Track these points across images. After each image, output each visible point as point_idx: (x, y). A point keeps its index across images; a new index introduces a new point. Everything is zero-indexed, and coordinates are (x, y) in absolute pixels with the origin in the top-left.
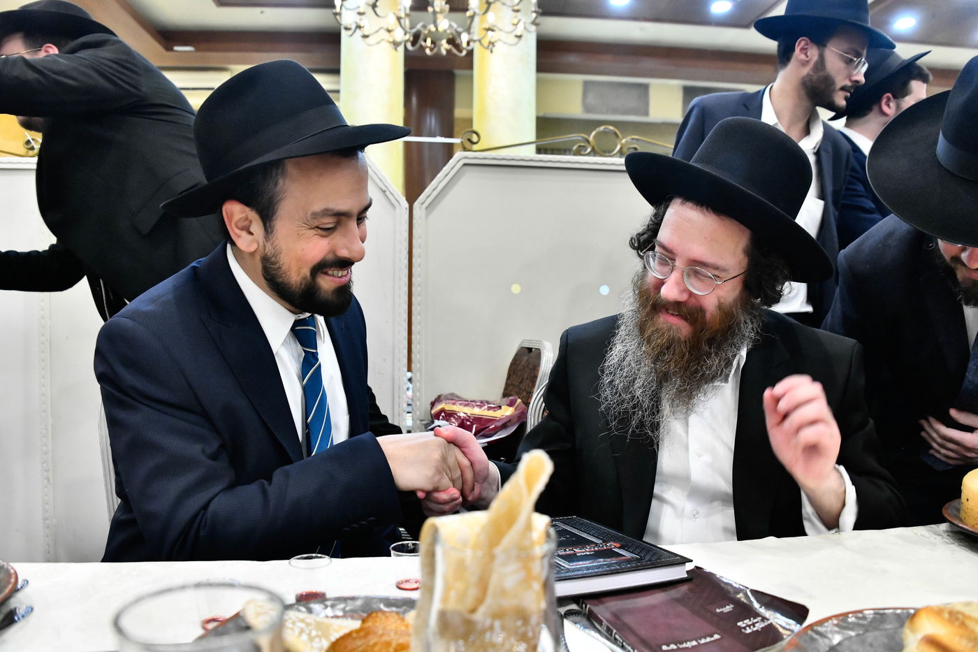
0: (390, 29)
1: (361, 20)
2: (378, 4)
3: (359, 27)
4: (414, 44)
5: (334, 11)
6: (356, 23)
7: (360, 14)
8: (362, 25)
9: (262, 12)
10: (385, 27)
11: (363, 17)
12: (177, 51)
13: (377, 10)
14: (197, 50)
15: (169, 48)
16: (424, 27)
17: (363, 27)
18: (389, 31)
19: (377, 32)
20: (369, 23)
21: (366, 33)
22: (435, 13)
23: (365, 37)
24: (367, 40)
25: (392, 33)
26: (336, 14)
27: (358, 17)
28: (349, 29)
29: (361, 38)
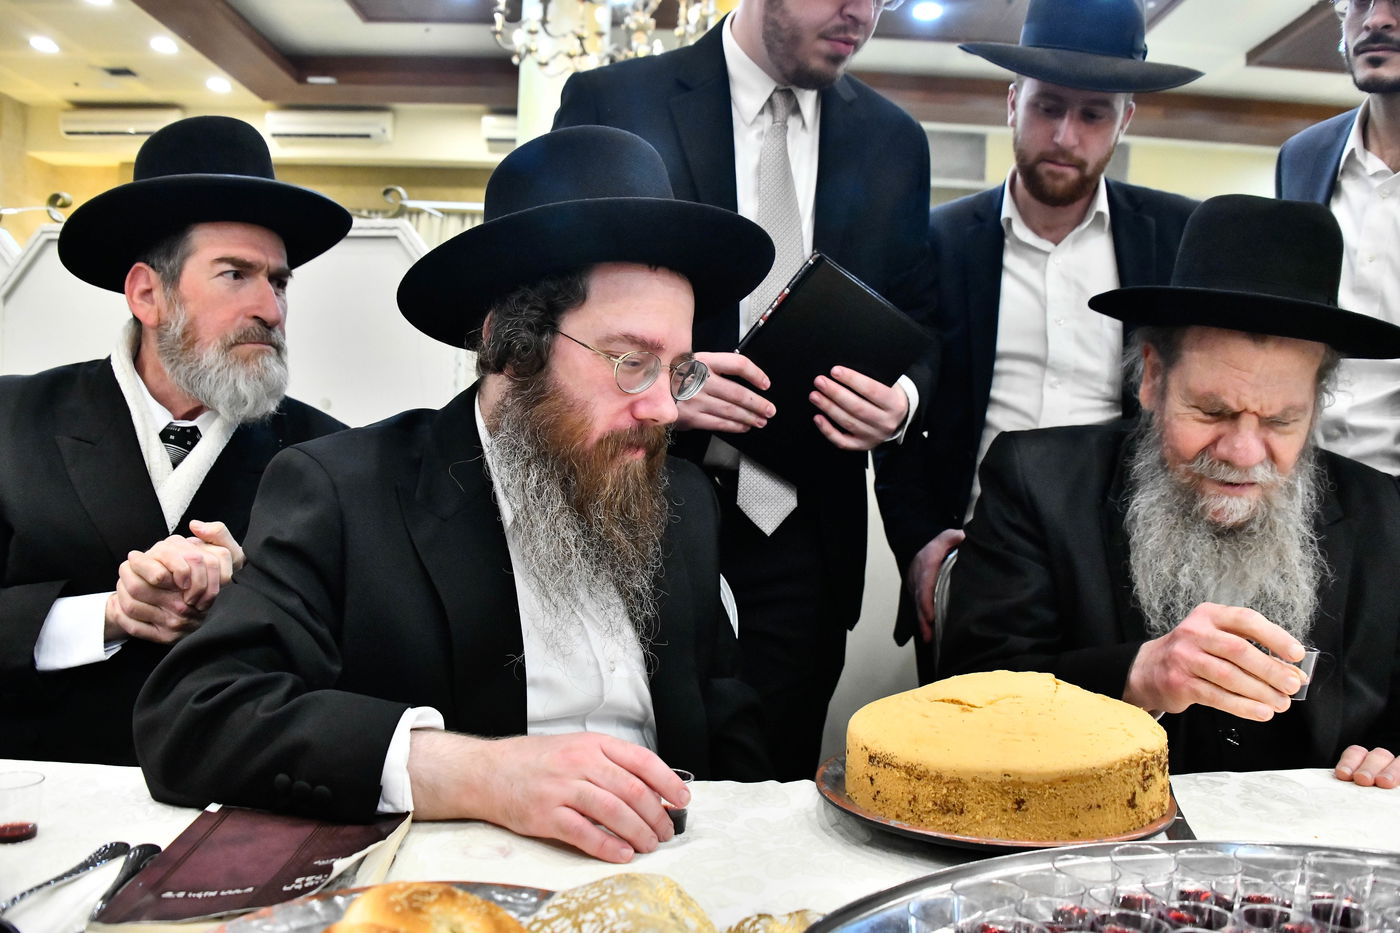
0: (572, 53)
1: (533, 41)
2: (549, 17)
3: (529, 51)
5: (493, 28)
6: (525, 46)
7: (532, 32)
8: (533, 48)
9: (427, 30)
10: (565, 51)
11: (536, 37)
12: (312, 84)
13: (549, 27)
14: (340, 82)
15: (301, 79)
16: (618, 50)
17: (536, 51)
18: (571, 56)
20: (544, 46)
21: (544, 61)
22: (629, 31)
23: (543, 64)
25: (575, 61)
26: (495, 33)
27: (530, 36)
28: (519, 55)
29: (537, 66)
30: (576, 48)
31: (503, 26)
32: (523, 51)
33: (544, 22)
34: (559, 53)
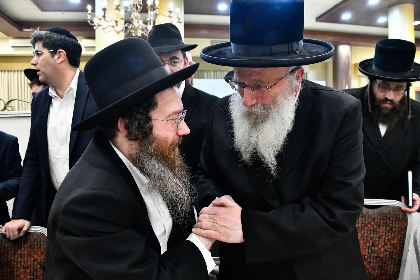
1: (100, 22)
2: (106, 15)
3: (99, 25)
4: (126, 31)
6: (98, 24)
7: (100, 19)
8: (100, 24)
10: (111, 25)
11: (101, 21)
13: (105, 18)
16: (129, 25)
17: (102, 25)
18: (113, 27)
19: (108, 27)
21: (104, 28)
23: (103, 29)
24: (105, 30)
25: (114, 28)
26: (88, 20)
27: (99, 20)
28: (96, 26)
29: (102, 30)
30: (114, 24)
31: (90, 18)
32: (97, 25)
33: (104, 17)
34: (109, 26)
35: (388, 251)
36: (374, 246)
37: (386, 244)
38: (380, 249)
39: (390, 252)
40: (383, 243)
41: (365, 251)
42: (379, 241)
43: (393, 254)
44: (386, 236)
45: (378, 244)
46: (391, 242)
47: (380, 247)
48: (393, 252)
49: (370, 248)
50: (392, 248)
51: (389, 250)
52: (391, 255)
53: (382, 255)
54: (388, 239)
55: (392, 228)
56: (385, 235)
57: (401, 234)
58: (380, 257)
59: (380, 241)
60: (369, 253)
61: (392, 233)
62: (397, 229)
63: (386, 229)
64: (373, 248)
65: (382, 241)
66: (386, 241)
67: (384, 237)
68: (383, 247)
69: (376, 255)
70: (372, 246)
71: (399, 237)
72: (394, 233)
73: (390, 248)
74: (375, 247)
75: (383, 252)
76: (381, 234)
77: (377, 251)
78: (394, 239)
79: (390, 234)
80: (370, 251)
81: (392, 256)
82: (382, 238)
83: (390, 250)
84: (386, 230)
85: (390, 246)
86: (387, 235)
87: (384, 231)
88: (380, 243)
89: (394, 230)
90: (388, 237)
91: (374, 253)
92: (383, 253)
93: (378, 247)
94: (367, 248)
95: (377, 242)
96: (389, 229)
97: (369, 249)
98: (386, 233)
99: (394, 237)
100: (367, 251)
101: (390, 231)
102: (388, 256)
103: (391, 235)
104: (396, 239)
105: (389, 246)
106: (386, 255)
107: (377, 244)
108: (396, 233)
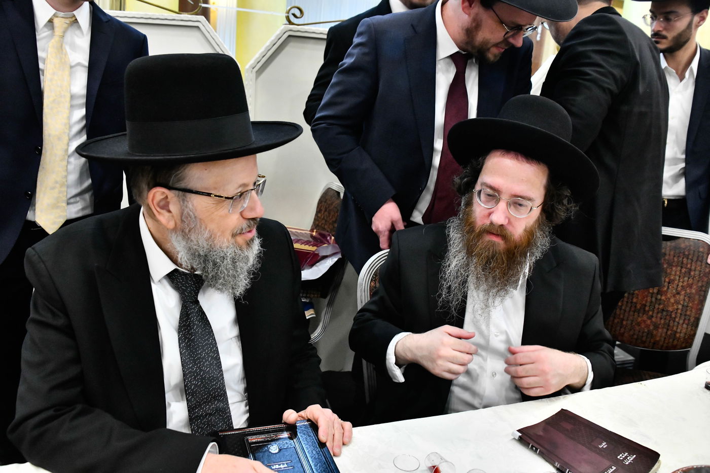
35: (681, 304)
36: (660, 294)
37: (678, 293)
38: (669, 299)
39: (683, 306)
40: (674, 291)
41: (646, 299)
42: (668, 288)
43: (688, 308)
44: (679, 282)
45: (667, 291)
46: (686, 290)
47: (669, 296)
48: (687, 306)
49: (654, 295)
50: (687, 300)
51: (681, 302)
52: (684, 310)
53: (670, 309)
54: (682, 286)
55: (690, 270)
56: (679, 280)
57: (703, 281)
58: (667, 311)
59: (670, 287)
60: (651, 302)
61: (689, 278)
62: (697, 273)
63: (681, 271)
64: (659, 297)
65: (673, 287)
66: (679, 289)
67: (676, 282)
68: (674, 296)
69: (661, 306)
70: (658, 293)
71: (700, 284)
72: (693, 279)
73: (684, 300)
74: (661, 296)
75: (673, 304)
76: (672, 278)
77: (665, 301)
78: (691, 288)
79: (686, 279)
80: (654, 299)
81: (686, 311)
82: (673, 284)
83: (684, 303)
84: (680, 273)
85: (685, 296)
86: (681, 280)
87: (678, 273)
88: (669, 290)
89: (692, 273)
90: (683, 282)
91: (660, 304)
92: (673, 306)
93: (666, 295)
94: (650, 295)
95: (665, 289)
96: (686, 272)
97: (652, 297)
98: (680, 277)
99: (692, 284)
100: (649, 300)
101: (687, 275)
102: (679, 311)
103: (688, 281)
104: (695, 287)
105: (682, 297)
106: (677, 309)
107: (665, 291)
108: (695, 279)
